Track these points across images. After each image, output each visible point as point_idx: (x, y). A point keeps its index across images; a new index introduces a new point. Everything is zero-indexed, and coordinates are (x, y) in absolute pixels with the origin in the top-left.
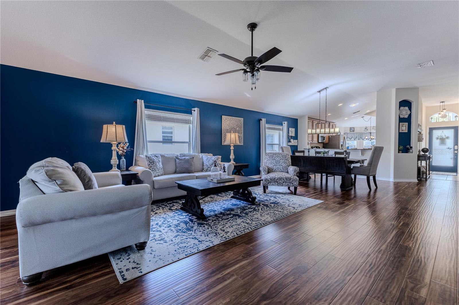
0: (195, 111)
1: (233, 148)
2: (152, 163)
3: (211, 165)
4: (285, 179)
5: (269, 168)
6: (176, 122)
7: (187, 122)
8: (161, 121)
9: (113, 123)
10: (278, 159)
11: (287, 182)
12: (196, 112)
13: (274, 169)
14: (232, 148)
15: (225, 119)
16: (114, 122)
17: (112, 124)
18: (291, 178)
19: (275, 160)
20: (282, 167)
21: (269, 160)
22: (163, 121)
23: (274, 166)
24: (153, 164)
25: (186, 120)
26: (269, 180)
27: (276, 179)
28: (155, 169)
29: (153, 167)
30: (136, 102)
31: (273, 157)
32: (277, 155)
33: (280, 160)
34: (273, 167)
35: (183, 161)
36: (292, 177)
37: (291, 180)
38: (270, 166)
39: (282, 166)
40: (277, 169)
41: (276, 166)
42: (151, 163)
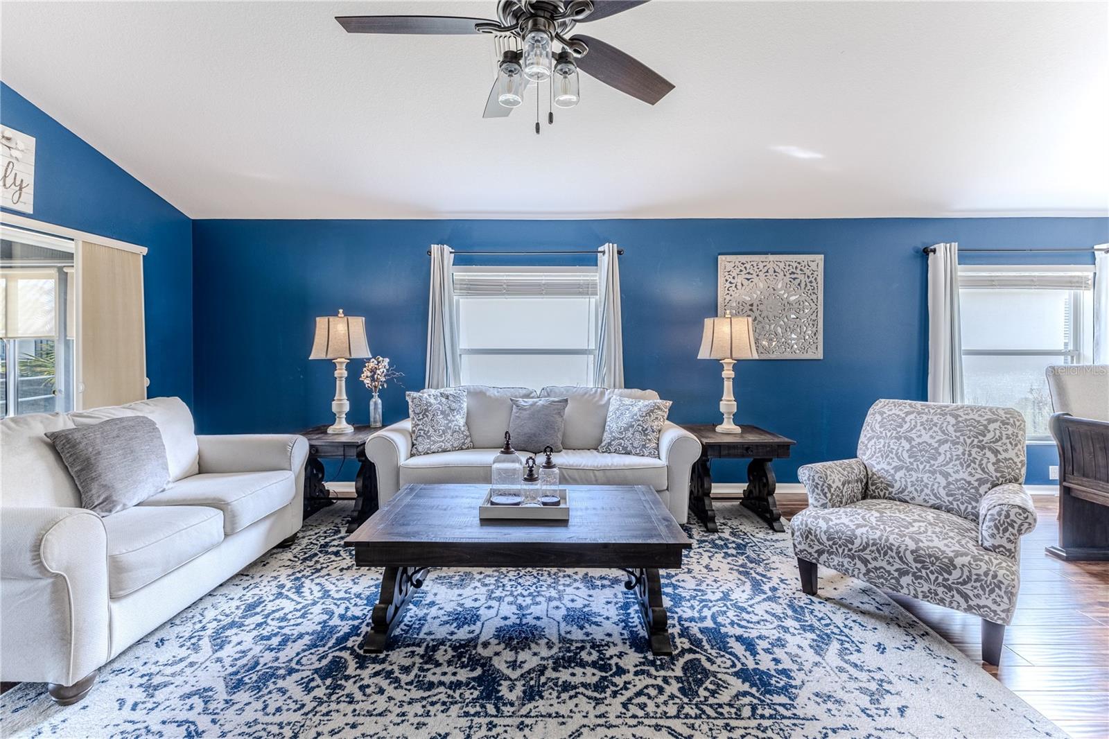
0: (604, 252)
1: (732, 374)
2: (421, 415)
3: (621, 433)
4: (910, 558)
5: (873, 474)
6: (546, 294)
7: (584, 290)
8: (503, 294)
9: (339, 312)
10: (926, 438)
11: (927, 580)
12: (607, 255)
13: (897, 485)
14: (728, 373)
15: (729, 267)
16: (341, 311)
17: (336, 314)
18: (951, 560)
19: (909, 440)
20: (944, 482)
21: (879, 438)
22: (508, 294)
23: (897, 469)
24: (421, 417)
25: (579, 286)
26: (824, 538)
27: (858, 542)
28: (428, 431)
29: (421, 426)
30: (429, 253)
31: (901, 427)
32: (925, 417)
33: (941, 442)
34: (893, 476)
35: (525, 412)
36: (965, 560)
37: (950, 573)
38: (878, 467)
39: (946, 475)
40: (910, 489)
41: (908, 470)
42: (418, 414)
